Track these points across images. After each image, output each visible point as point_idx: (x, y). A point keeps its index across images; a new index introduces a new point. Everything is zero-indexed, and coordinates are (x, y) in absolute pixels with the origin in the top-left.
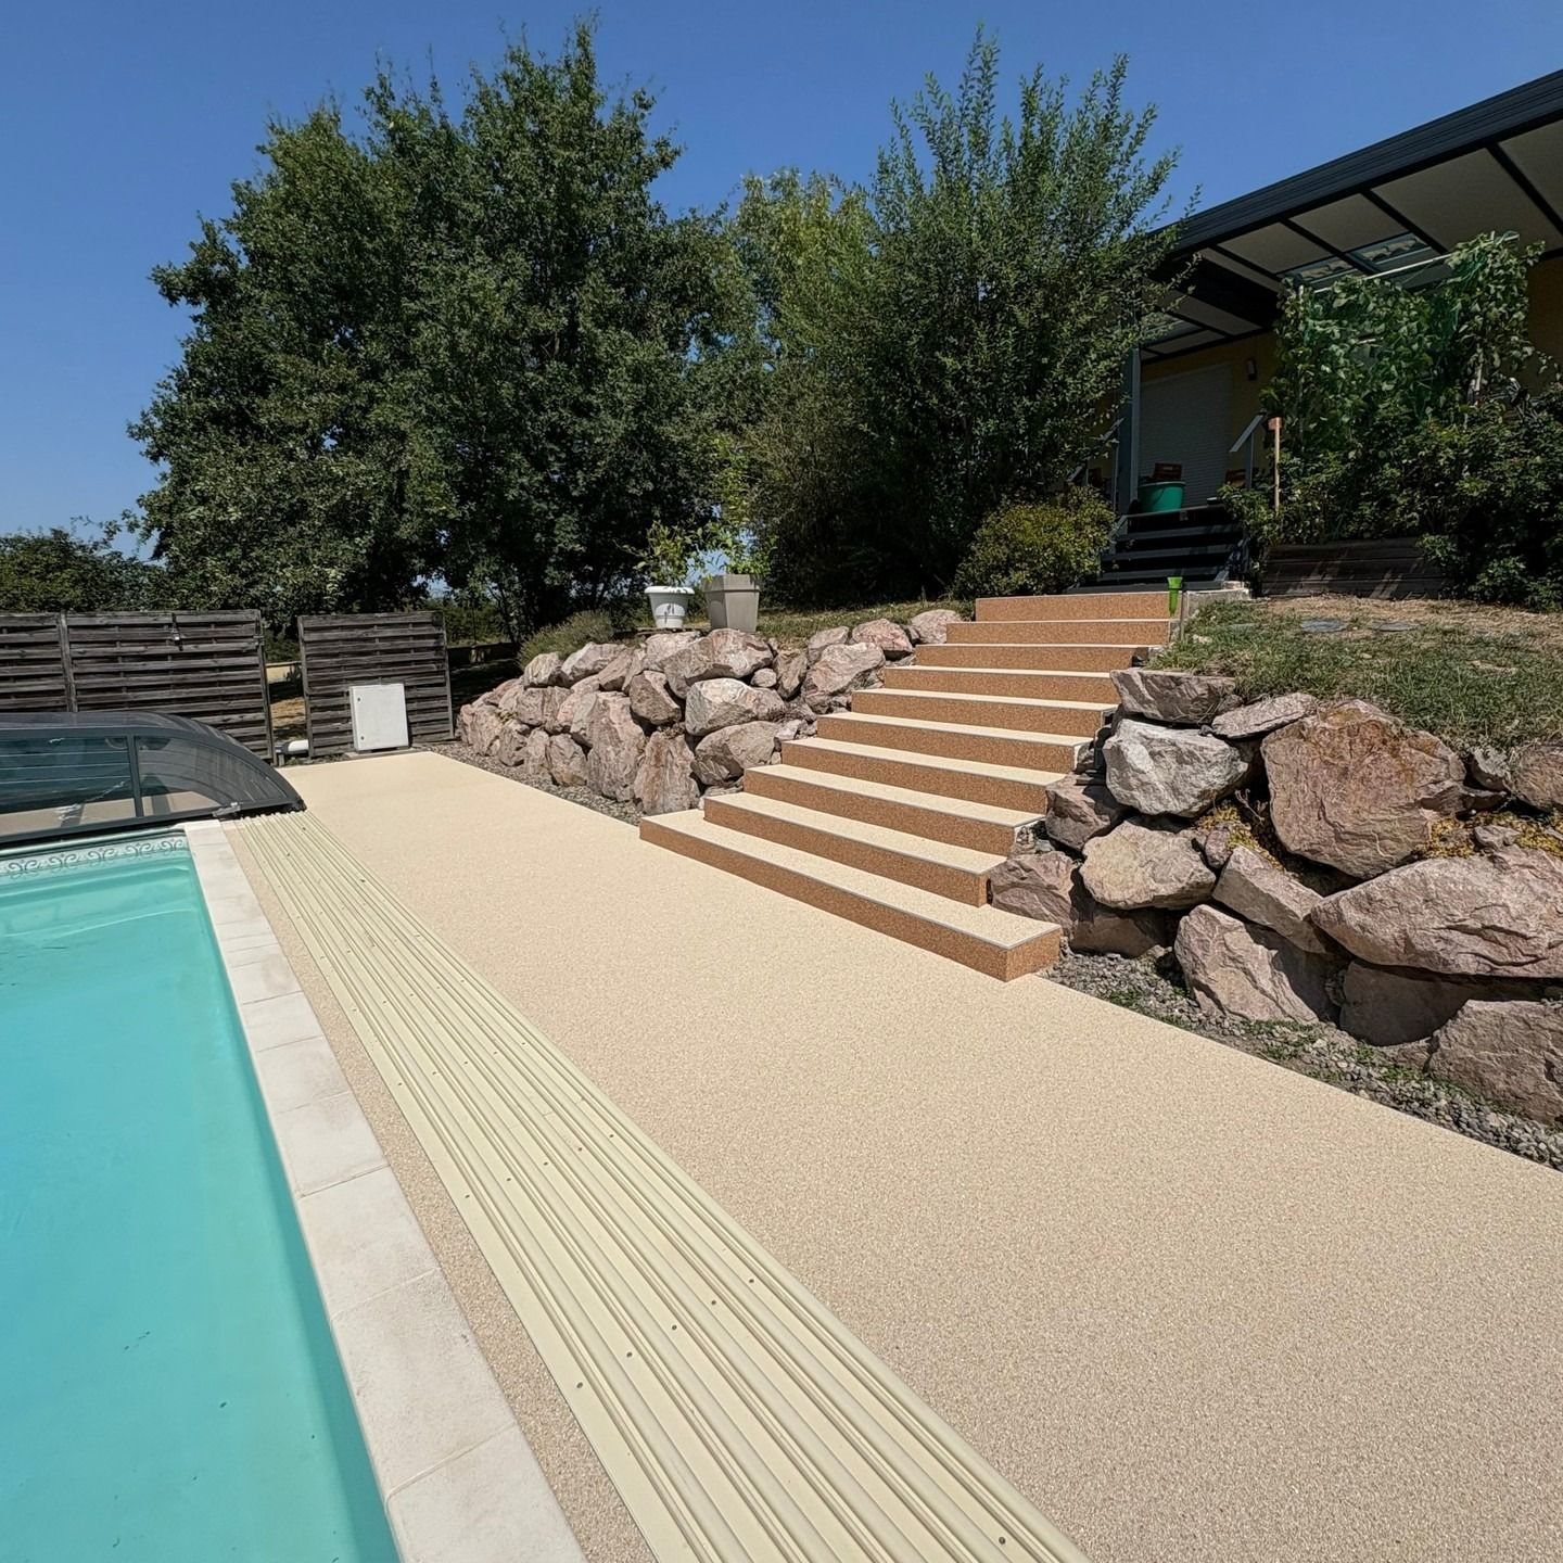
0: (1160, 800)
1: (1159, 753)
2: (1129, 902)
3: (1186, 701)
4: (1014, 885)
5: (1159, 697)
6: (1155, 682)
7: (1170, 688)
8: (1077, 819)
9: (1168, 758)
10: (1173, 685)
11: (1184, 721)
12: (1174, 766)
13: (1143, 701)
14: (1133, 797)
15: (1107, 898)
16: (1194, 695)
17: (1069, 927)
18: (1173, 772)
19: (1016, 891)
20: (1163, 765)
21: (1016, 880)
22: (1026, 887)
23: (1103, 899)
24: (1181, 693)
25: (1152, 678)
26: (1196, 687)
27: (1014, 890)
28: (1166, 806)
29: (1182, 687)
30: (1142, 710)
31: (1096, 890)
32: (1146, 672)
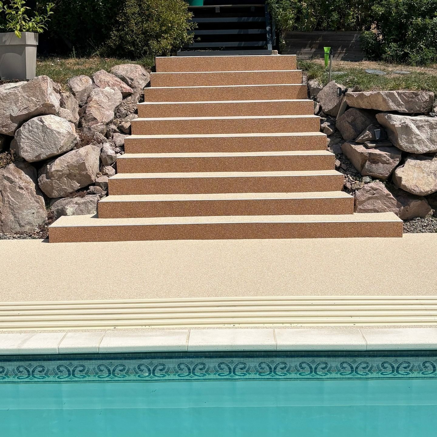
0: (426, 146)
1: (422, 126)
2: (433, 190)
3: (421, 103)
4: (369, 198)
5: (407, 102)
6: (406, 96)
7: (412, 98)
8: (384, 162)
9: (426, 128)
10: (414, 96)
11: (418, 112)
12: (429, 131)
13: (399, 105)
14: (414, 147)
15: (423, 191)
16: (424, 100)
17: (397, 212)
18: (429, 133)
19: (370, 201)
20: (424, 131)
21: (370, 196)
22: (377, 198)
23: (421, 192)
24: (418, 99)
25: (404, 94)
26: (425, 96)
27: (369, 201)
28: (429, 148)
29: (419, 97)
30: (398, 109)
31: (415, 189)
32: (400, 91)
